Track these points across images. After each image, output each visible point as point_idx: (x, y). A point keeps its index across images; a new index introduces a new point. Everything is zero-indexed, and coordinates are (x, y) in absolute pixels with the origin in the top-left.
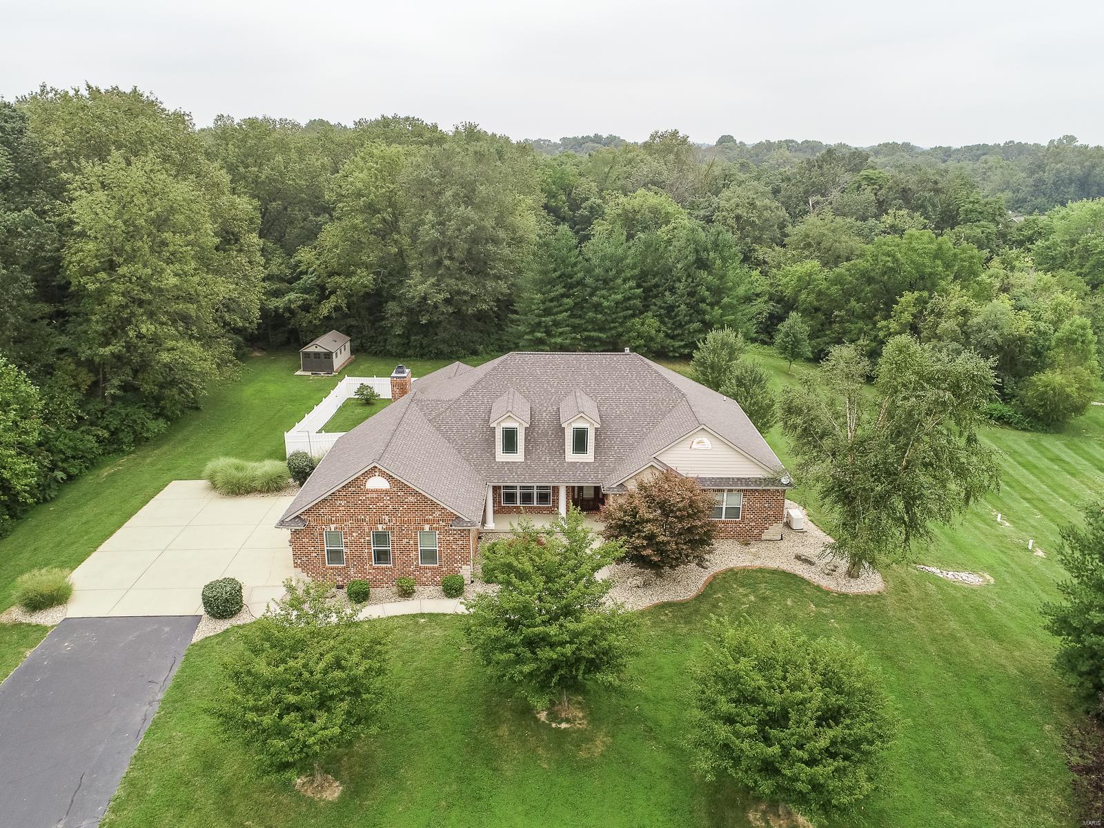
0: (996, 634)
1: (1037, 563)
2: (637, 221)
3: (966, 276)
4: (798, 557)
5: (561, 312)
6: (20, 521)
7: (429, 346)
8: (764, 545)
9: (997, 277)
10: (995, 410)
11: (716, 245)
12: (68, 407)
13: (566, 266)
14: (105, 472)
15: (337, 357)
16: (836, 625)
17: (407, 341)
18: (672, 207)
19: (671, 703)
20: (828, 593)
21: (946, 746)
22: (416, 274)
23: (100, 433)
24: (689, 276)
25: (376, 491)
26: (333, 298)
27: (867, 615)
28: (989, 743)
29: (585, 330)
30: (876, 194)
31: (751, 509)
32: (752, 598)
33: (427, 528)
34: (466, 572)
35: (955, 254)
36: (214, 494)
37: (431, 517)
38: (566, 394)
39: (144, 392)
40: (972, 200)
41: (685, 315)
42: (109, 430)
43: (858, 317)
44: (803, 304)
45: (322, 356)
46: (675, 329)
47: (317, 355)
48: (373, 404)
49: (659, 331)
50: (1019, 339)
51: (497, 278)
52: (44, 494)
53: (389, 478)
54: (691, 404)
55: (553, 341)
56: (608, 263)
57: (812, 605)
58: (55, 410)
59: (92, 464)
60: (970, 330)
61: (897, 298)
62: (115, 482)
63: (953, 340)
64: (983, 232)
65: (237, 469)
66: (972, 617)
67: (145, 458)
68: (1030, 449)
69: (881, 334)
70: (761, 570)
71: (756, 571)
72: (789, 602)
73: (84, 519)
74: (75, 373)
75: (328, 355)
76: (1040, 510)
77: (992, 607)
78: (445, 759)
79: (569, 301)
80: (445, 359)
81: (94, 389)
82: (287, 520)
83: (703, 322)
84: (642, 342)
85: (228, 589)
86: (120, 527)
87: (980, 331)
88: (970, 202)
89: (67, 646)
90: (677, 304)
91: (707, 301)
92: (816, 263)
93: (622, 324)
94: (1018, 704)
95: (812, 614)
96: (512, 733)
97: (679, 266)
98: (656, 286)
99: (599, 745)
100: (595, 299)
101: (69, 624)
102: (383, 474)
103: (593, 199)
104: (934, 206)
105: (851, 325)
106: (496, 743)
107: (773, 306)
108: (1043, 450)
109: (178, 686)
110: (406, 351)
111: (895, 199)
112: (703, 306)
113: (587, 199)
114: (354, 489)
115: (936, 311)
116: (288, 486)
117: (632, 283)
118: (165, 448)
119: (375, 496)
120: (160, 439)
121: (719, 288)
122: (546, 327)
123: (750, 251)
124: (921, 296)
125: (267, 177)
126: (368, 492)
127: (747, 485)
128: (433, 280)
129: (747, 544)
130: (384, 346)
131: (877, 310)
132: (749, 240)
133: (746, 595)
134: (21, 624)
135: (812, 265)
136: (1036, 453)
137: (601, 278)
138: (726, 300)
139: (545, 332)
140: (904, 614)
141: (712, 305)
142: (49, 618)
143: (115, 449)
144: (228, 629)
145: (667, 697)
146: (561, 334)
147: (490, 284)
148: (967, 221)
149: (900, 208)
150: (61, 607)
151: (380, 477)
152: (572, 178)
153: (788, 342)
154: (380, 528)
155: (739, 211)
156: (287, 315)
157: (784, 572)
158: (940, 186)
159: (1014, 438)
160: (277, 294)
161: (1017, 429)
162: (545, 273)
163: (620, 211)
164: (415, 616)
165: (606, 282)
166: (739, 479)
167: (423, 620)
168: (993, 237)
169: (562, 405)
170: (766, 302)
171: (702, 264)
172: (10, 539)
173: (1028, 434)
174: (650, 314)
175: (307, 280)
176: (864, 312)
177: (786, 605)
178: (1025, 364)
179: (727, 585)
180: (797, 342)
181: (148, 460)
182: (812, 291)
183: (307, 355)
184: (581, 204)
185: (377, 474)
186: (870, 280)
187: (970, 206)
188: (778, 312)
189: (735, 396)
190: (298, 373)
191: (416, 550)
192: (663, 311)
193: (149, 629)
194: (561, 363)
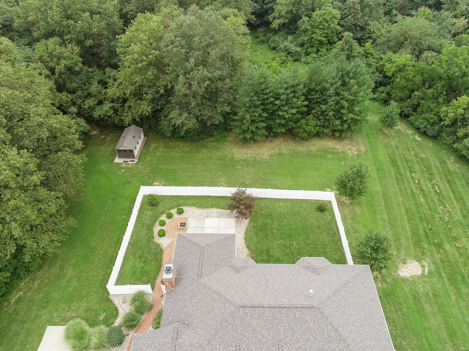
15: (136, 148)
24: (337, 93)
45: (128, 152)
47: (125, 151)
49: (316, 126)
69: (442, 115)
75: (131, 151)
90: (328, 110)
91: (346, 108)
112: (343, 111)
117: (303, 99)
123: (366, 25)
147: (219, 108)
153: (388, 121)
156: (106, 118)
174: (312, 116)
183: (119, 151)
190: (116, 160)
192: (319, 113)
194: (269, 316)
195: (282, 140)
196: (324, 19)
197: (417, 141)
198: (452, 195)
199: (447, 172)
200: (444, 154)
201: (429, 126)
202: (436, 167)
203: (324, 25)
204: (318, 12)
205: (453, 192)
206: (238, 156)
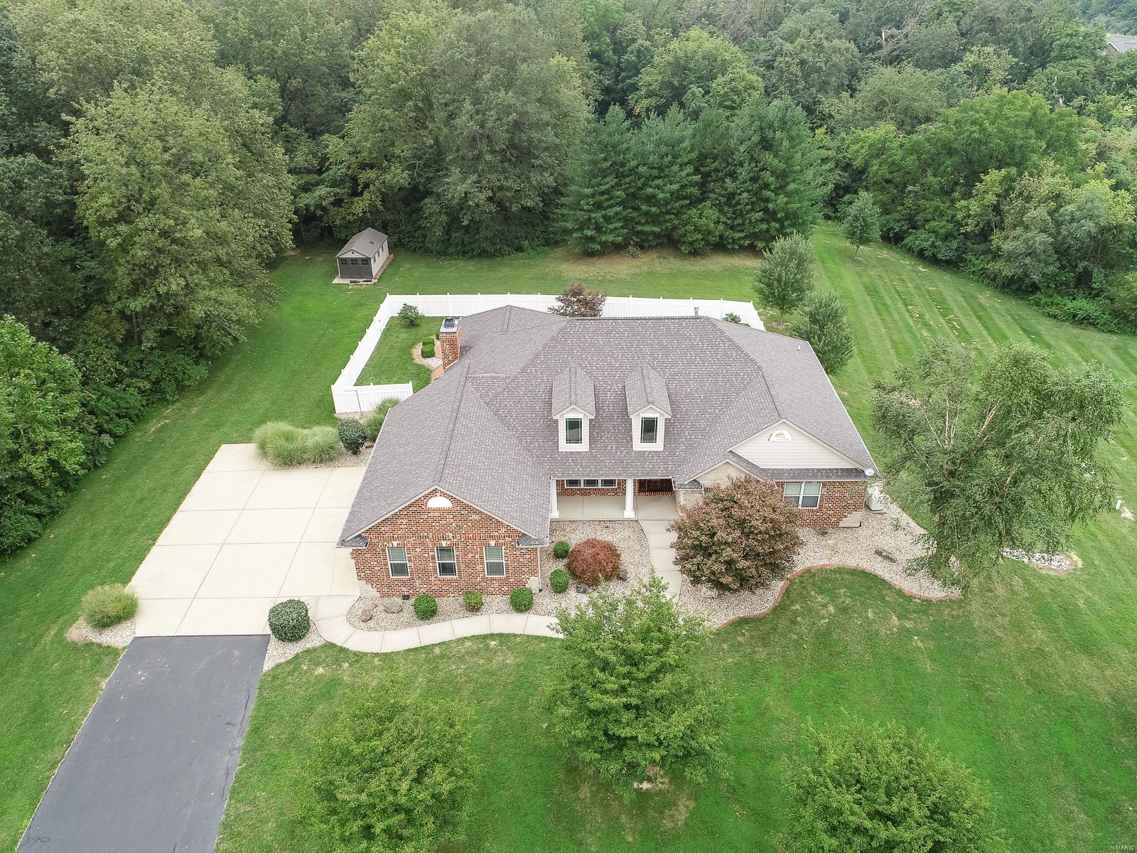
0: (1087, 645)
1: (1125, 531)
2: (690, 70)
3: (1061, 145)
4: (879, 553)
5: (611, 206)
6: (75, 492)
7: (470, 243)
8: (842, 535)
9: (1094, 142)
10: (1080, 309)
11: (783, 121)
12: (105, 362)
13: (618, 153)
14: (153, 427)
15: (375, 261)
16: (920, 644)
17: (447, 237)
18: (730, 51)
19: (753, 755)
20: (910, 598)
21: (1037, 807)
22: (455, 173)
23: (141, 385)
24: (752, 158)
25: (438, 510)
26: (366, 195)
27: (952, 627)
28: (1080, 800)
29: (638, 223)
30: (958, 24)
31: (830, 498)
32: (831, 609)
33: (493, 543)
34: (534, 583)
35: (1051, 121)
36: (264, 464)
37: (496, 534)
38: (632, 369)
39: (180, 338)
40: (1070, 32)
41: (747, 204)
42: (150, 381)
43: (935, 193)
44: (874, 176)
45: (360, 262)
46: (735, 218)
47: (354, 261)
48: (417, 325)
49: (718, 222)
50: (1116, 227)
51: (542, 168)
52: (95, 460)
53: (451, 498)
54: (769, 383)
55: (604, 238)
56: (664, 149)
57: (894, 617)
58: (92, 367)
59: (138, 418)
60: (1061, 219)
61: (982, 175)
62: (163, 441)
63: (1042, 231)
64: (1078, 73)
65: (287, 439)
66: (1060, 622)
67: (189, 407)
68: (1117, 359)
69: (960, 216)
70: (839, 570)
71: (834, 571)
72: (870, 615)
73: (138, 496)
74: (107, 322)
75: (366, 261)
76: (1126, 447)
77: (1081, 603)
78: (528, 830)
79: (620, 193)
80: (488, 257)
81: (131, 339)
82: (348, 539)
83: (766, 210)
84: (700, 236)
85: (295, 616)
86: (175, 510)
87: (1073, 220)
88: (1068, 35)
89: (141, 675)
90: (739, 191)
91: (772, 187)
92: (891, 127)
93: (677, 214)
94: (1110, 744)
95: (895, 630)
96: (594, 795)
97: (742, 149)
98: (717, 170)
99: (683, 810)
100: (649, 190)
101: (140, 643)
102: (443, 495)
103: (640, 41)
104: (1024, 39)
105: (925, 202)
106: (578, 808)
107: (840, 175)
108: (1129, 359)
109: (255, 730)
110: (446, 248)
111: (981, 31)
112: (766, 193)
113: (634, 40)
114: (415, 509)
115: (1025, 194)
116: (341, 454)
117: (690, 169)
118: (210, 393)
119: (437, 514)
120: (202, 386)
121: (784, 170)
122: (596, 223)
123: (815, 103)
124: (1009, 173)
125: (284, 52)
126: (429, 511)
127: (828, 477)
128: (474, 177)
129: (824, 534)
130: (423, 242)
131: (956, 183)
132: (814, 90)
133: (825, 606)
134: (92, 644)
135: (885, 129)
136: (1121, 364)
137: (656, 166)
138: (792, 186)
139: (595, 229)
140: (990, 625)
141: (776, 191)
142: (118, 637)
143: (159, 399)
144: (298, 655)
145: (749, 747)
146: (612, 231)
147: (535, 178)
148: (1061, 58)
149: (985, 44)
150: (128, 623)
151: (442, 498)
152: (617, 16)
153: (857, 227)
154: (444, 544)
155: (804, 56)
156: (319, 212)
157: (863, 572)
158: (1034, 14)
159: (1100, 343)
160: (306, 188)
161: (1103, 331)
162: (594, 162)
163: (671, 59)
164: (485, 637)
165: (660, 169)
166: (819, 470)
167: (494, 643)
168: (1090, 77)
169: (628, 384)
170: (830, 171)
171: (766, 145)
172: (67, 517)
173: (1114, 338)
174: (708, 203)
175: (335, 172)
176: (942, 188)
177: (867, 617)
178: (1119, 255)
179: (805, 592)
180: (866, 226)
181: (194, 411)
182: (884, 162)
183: (344, 261)
184: (627, 47)
185: (437, 494)
186: (951, 152)
187: (1067, 40)
188: (844, 183)
189: (807, 336)
190: (336, 281)
191: (483, 564)
192: (723, 200)
193: (219, 653)
194: (625, 331)
195: (655, 256)
196: (732, 90)
197: (922, 272)
198: (985, 332)
199: (976, 308)
200: (972, 288)
201: (939, 243)
202: (955, 301)
203: (734, 101)
204: (720, 79)
205: (987, 329)
206: (571, 275)
